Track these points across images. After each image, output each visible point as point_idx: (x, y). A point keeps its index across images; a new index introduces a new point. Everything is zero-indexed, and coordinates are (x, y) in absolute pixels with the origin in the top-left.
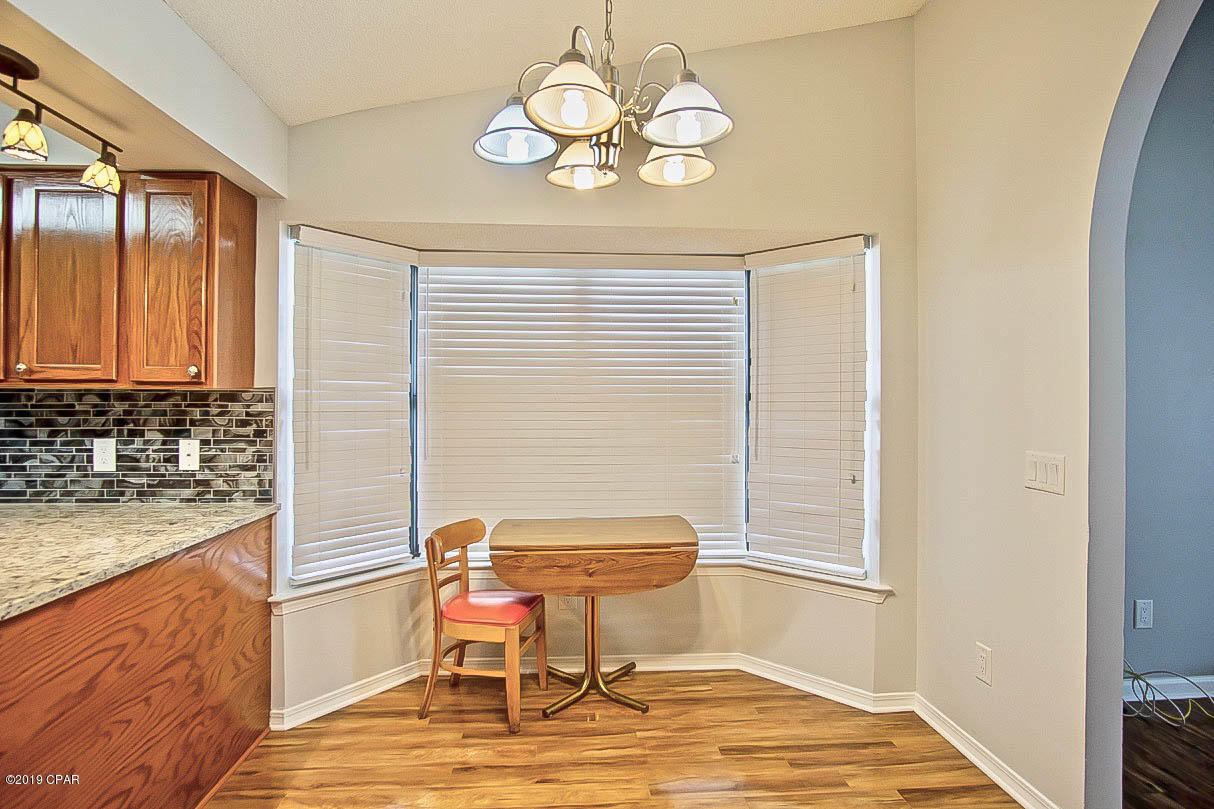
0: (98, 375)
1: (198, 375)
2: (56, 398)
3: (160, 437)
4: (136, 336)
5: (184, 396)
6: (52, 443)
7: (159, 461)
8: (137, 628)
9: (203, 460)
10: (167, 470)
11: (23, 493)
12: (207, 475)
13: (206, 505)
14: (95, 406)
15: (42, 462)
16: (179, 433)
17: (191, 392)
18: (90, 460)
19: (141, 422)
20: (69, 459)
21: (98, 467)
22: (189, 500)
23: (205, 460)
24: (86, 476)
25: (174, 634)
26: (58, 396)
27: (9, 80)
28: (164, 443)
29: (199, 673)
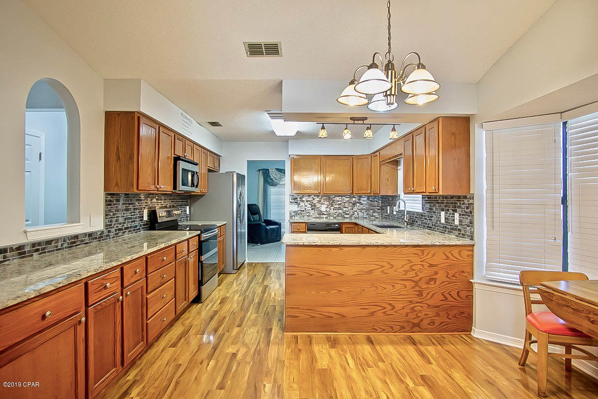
1: (436, 190)
3: (452, 212)
7: (452, 220)
8: (389, 263)
10: (453, 224)
12: (460, 227)
15: (434, 218)
16: (455, 211)
18: (441, 218)
19: (449, 206)
21: (442, 221)
22: (457, 236)
23: (460, 221)
24: (440, 224)
25: (406, 271)
29: (420, 289)
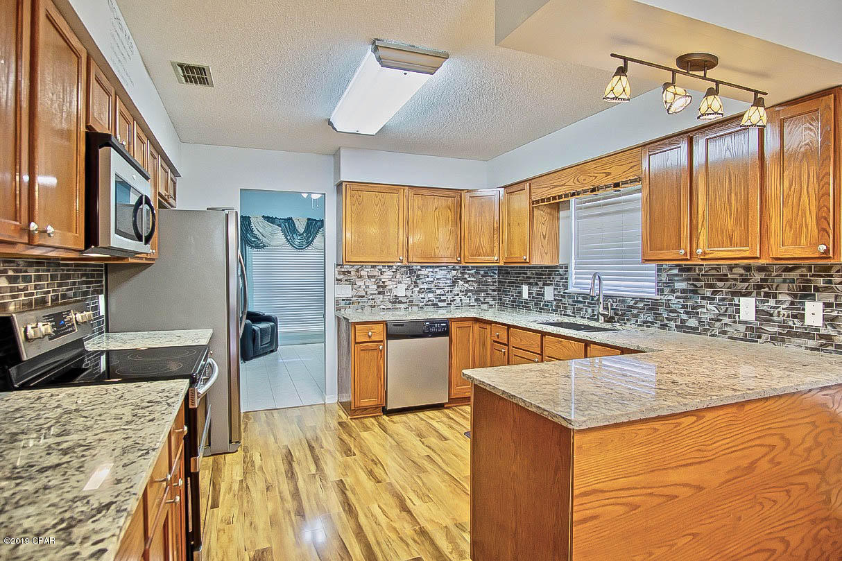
0: (747, 254)
1: (827, 251)
2: (716, 269)
3: (789, 299)
4: (774, 224)
5: (809, 269)
6: (714, 299)
7: (788, 317)
8: (782, 437)
9: (825, 319)
10: (794, 324)
11: (697, 329)
12: (830, 331)
13: (829, 355)
14: (742, 275)
15: (708, 311)
16: (805, 297)
17: (816, 266)
18: (738, 311)
19: (774, 287)
20: (724, 310)
21: (743, 317)
22: (812, 349)
23: (828, 319)
24: (735, 322)
25: (809, 450)
26: (718, 268)
27: (701, 74)
28: (792, 303)
29: (828, 488)
